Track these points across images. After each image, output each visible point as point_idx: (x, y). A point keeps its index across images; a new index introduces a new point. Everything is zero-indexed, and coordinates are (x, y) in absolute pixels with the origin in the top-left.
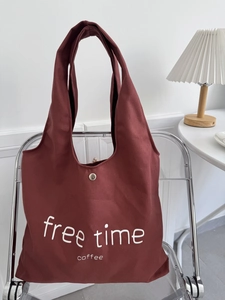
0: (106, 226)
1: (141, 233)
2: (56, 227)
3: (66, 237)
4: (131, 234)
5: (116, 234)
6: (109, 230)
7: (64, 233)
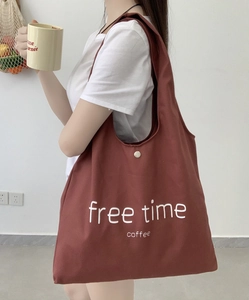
0: (152, 201)
1: (183, 208)
2: (100, 211)
3: (113, 219)
4: (174, 208)
5: (161, 208)
6: (155, 205)
7: (110, 215)
